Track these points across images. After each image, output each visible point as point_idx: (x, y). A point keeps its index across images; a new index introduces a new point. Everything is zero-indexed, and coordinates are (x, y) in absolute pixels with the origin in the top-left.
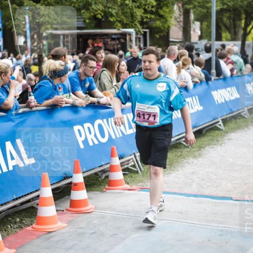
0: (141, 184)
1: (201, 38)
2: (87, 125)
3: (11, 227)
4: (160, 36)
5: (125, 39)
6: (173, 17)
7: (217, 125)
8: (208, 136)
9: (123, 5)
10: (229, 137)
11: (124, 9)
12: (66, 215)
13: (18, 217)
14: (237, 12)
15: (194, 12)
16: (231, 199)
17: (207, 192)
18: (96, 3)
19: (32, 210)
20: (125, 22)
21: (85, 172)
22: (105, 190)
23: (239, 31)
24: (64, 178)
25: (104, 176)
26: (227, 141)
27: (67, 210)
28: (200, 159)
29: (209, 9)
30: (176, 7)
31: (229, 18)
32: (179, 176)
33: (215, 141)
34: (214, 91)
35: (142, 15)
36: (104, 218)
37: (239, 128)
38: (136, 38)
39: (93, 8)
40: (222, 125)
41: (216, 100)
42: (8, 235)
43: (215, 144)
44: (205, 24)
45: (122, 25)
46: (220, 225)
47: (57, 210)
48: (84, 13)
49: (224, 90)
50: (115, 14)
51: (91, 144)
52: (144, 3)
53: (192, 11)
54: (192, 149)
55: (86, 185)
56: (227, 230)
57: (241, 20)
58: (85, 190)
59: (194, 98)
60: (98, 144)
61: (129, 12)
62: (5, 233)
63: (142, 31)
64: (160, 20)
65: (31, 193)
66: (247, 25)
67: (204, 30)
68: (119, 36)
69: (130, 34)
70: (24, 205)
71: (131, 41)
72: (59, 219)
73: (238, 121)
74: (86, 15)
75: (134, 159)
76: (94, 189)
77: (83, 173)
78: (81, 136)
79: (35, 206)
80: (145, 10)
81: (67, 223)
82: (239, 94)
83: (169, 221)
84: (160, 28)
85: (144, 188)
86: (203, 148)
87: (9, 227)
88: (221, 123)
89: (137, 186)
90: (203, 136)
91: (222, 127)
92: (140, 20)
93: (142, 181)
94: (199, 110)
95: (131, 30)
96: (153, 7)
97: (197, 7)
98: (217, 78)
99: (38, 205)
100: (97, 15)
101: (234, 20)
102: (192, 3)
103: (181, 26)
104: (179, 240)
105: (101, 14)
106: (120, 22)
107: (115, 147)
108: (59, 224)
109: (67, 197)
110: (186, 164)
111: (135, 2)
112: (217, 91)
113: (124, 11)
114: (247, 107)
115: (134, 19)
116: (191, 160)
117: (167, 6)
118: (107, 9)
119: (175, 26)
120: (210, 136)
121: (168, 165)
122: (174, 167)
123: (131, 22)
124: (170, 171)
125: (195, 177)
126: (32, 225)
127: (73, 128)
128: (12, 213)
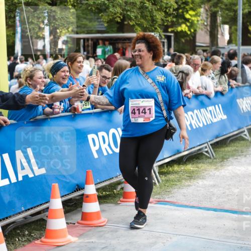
0: (158, 196)
1: (230, 42)
2: (101, 134)
3: (19, 240)
4: (186, 40)
7: (242, 135)
8: (232, 147)
9: (143, 8)
11: (144, 12)
12: (77, 228)
13: (27, 229)
15: (222, 16)
18: (113, 6)
19: (41, 222)
20: (145, 26)
21: (99, 183)
22: (119, 202)
24: (77, 189)
25: (119, 187)
27: (78, 223)
30: (202, 10)
32: (199, 189)
33: (240, 151)
34: (239, 99)
35: (163, 18)
36: (117, 231)
39: (111, 11)
40: (248, 135)
41: (241, 108)
42: (15, 248)
43: (240, 156)
44: (234, 27)
45: (142, 29)
46: (240, 242)
47: (67, 223)
48: (102, 16)
50: (134, 18)
51: (105, 154)
52: (164, 5)
53: (220, 13)
54: (215, 160)
56: (247, 247)
58: (98, 203)
59: (217, 106)
60: (112, 154)
61: (149, 15)
62: (12, 247)
63: (162, 34)
64: (185, 24)
65: (41, 205)
70: (34, 217)
72: (68, 231)
74: (105, 17)
76: (108, 201)
77: (97, 184)
78: (95, 145)
79: (45, 218)
80: (165, 12)
81: (77, 237)
83: (185, 237)
84: (185, 32)
85: (161, 201)
86: (227, 159)
87: (17, 240)
88: (246, 133)
89: (154, 198)
90: (227, 146)
91: (248, 137)
92: (160, 23)
93: (159, 194)
94: (223, 119)
96: (174, 10)
98: (243, 85)
99: (47, 217)
100: (116, 18)
102: (219, 6)
103: (207, 30)
105: (120, 17)
106: (138, 25)
109: (79, 209)
111: (156, 5)
112: (243, 99)
113: (143, 14)
115: (155, 22)
118: (125, 12)
119: (202, 29)
120: (234, 146)
121: (187, 176)
122: (194, 179)
123: (151, 25)
124: (190, 183)
125: (215, 190)
126: (41, 238)
127: (87, 136)
128: (21, 225)
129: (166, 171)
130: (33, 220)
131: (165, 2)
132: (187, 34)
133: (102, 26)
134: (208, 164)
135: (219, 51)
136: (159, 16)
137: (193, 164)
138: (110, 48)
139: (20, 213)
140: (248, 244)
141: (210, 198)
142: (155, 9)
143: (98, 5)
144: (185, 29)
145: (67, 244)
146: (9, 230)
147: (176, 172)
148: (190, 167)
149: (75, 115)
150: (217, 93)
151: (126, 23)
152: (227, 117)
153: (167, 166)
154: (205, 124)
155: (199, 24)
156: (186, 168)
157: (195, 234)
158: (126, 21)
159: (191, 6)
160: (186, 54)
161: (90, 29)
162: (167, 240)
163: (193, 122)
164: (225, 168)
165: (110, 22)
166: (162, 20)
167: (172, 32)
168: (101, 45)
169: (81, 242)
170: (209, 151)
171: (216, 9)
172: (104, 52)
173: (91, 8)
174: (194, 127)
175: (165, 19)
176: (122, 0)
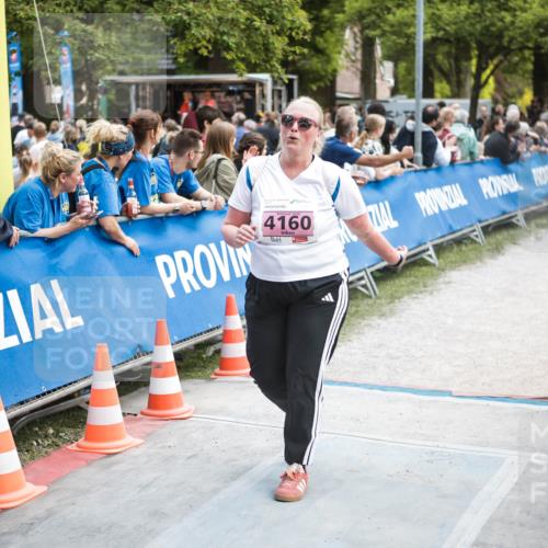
1: (395, 92)
2: (179, 255)
3: (38, 444)
4: (319, 88)
5: (253, 93)
6: (343, 52)
7: (425, 256)
8: (407, 277)
9: (249, 28)
10: (447, 279)
11: (251, 37)
12: (141, 423)
13: (51, 425)
14: (462, 45)
15: (382, 43)
16: (450, 394)
17: (404, 382)
18: (198, 25)
19: (76, 414)
20: (253, 61)
21: (178, 343)
22: (213, 376)
23: (465, 80)
25: (211, 351)
26: (443, 286)
27: (142, 413)
28: (392, 320)
29: (410, 38)
30: (348, 34)
31: (448, 55)
32: (353, 351)
33: (421, 284)
34: (419, 191)
35: (285, 47)
36: (212, 428)
37: (465, 262)
38: (273, 91)
39: (193, 34)
40: (434, 256)
41: (422, 208)
42: (32, 458)
43: (421, 292)
44: (403, 65)
45: (247, 66)
46: (428, 443)
47: (124, 414)
48: (175, 44)
49: (438, 190)
50: (234, 46)
51: (188, 290)
52: (289, 26)
53: (378, 41)
54: (378, 301)
55: (179, 368)
56: (442, 452)
57: (470, 58)
58: (177, 377)
59: (381, 204)
60: (199, 291)
61: (261, 42)
62: (27, 456)
63: (286, 77)
66: (480, 69)
67: (400, 78)
68: (241, 87)
69: (262, 84)
71: (263, 96)
72: (127, 428)
73: (464, 248)
74: (180, 47)
76: (193, 375)
77: (175, 343)
78: (168, 275)
79: (83, 405)
80: (290, 37)
81: (142, 438)
82: (465, 197)
84: (318, 72)
86: (399, 298)
87: (35, 443)
88: (431, 252)
90: (398, 276)
91: (434, 260)
92: (281, 57)
94: (392, 227)
95: (265, 77)
96: (305, 33)
97: (389, 35)
98: (424, 168)
99: (88, 403)
100: (200, 48)
101: (457, 60)
102: (379, 27)
103: (357, 69)
104: (351, 471)
105: (207, 48)
106: (243, 60)
107: (233, 296)
108: (128, 440)
109: (143, 389)
110: (366, 329)
111: (273, 24)
112: (425, 191)
113: (251, 40)
114: (480, 222)
115: (271, 55)
116: (375, 321)
117: (332, 32)
118: (219, 37)
119: (347, 68)
120: (410, 276)
123: (263, 60)
126: (77, 441)
127: (154, 260)
128: (40, 419)
131: (290, 18)
135: (381, 107)
136: (279, 44)
139: (38, 397)
140: (444, 447)
142: (272, 31)
143: (169, 22)
152: (399, 222)
165: (189, 55)
166: (284, 51)
170: (368, 284)
175: (288, 49)
176: (213, 15)
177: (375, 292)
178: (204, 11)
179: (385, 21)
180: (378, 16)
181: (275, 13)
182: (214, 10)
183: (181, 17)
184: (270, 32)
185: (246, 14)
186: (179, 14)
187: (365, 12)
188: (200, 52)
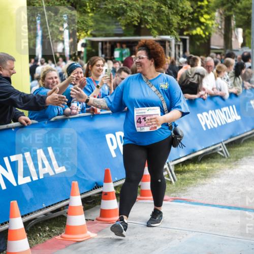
0: (174, 194)
1: (243, 45)
2: (118, 134)
4: (201, 43)
9: (159, 12)
11: (160, 16)
12: (96, 224)
13: (48, 225)
18: (131, 10)
19: (61, 219)
20: (161, 29)
21: (117, 181)
24: (95, 187)
27: (97, 219)
28: (236, 170)
29: (250, 15)
30: (216, 14)
32: (214, 187)
33: (253, 151)
35: (179, 21)
36: (134, 228)
38: (175, 45)
39: (128, 15)
42: (37, 243)
44: (247, 31)
45: (158, 32)
47: (86, 220)
48: (120, 19)
50: (150, 21)
52: (180, 9)
53: (234, 16)
54: (229, 160)
58: (116, 200)
59: (231, 107)
61: (166, 19)
62: (34, 242)
63: (178, 37)
64: (200, 27)
65: (61, 202)
69: (169, 42)
70: (54, 214)
71: (170, 48)
72: (88, 228)
74: (123, 21)
75: (168, 169)
77: (115, 182)
78: (112, 144)
79: (65, 215)
80: (182, 16)
81: (96, 233)
83: (201, 234)
84: (200, 35)
85: (177, 199)
86: (241, 158)
87: (39, 235)
89: (169, 196)
90: (241, 146)
92: (176, 27)
93: (175, 192)
94: (237, 119)
95: (168, 37)
96: (190, 14)
99: (67, 213)
100: (133, 21)
103: (222, 33)
105: (137, 21)
106: (155, 28)
108: (88, 234)
109: (98, 206)
111: (172, 9)
113: (160, 18)
115: (171, 26)
116: (227, 170)
118: (142, 16)
119: (216, 33)
120: (248, 146)
121: (202, 175)
122: (209, 178)
123: (167, 29)
124: (204, 182)
125: (230, 189)
126: (61, 234)
127: (105, 137)
128: (42, 221)
129: (181, 169)
130: (54, 216)
131: (181, 6)
132: (202, 37)
133: (120, 30)
134: (222, 163)
135: (233, 54)
137: (208, 163)
138: (127, 51)
139: (41, 210)
141: (225, 196)
142: (171, 13)
143: (116, 9)
144: (200, 32)
145: (86, 240)
146: (31, 226)
147: (192, 171)
148: (205, 166)
149: (94, 115)
150: (231, 94)
151: (143, 26)
152: (241, 117)
153: (183, 165)
154: (220, 124)
155: (213, 28)
156: (201, 167)
157: (210, 231)
158: (142, 24)
159: (206, 10)
160: (202, 57)
161: (108, 32)
162: (183, 237)
163: (208, 123)
164: (240, 167)
165: (127, 25)
166: (178, 23)
167: (187, 35)
168: (118, 48)
169: (99, 238)
170: (224, 150)
171: (230, 13)
172: (121, 55)
173: (110, 12)
174: (209, 128)
175: (180, 22)
176: (139, 4)
177: (227, 155)
178: (134, 2)
179: (236, 7)
180: (232, 4)
181: (173, 3)
182: (140, 2)
183: (122, 6)
184: (170, 14)
185: (157, 3)
186: (121, 4)
187: (225, 2)
188: (134, 23)
